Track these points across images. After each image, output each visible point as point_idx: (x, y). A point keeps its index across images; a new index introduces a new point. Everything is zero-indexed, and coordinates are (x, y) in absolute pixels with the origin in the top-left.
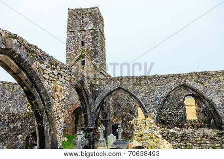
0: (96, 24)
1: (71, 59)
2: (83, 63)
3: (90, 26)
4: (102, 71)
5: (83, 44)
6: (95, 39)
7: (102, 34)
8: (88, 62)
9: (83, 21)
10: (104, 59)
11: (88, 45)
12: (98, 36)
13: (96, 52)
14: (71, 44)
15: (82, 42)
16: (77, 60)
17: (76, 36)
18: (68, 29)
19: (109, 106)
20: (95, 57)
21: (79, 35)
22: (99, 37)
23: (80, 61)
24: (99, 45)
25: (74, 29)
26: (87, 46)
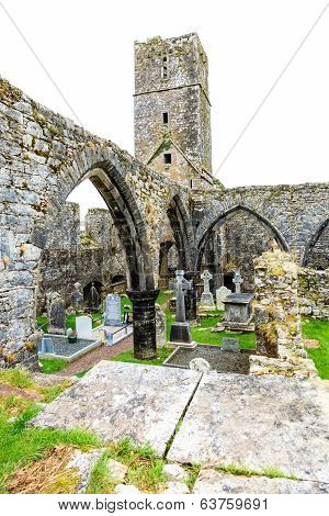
0: (192, 74)
1: (144, 152)
2: (168, 158)
3: (180, 80)
4: (204, 175)
5: (166, 121)
6: (191, 107)
7: (205, 94)
8: (177, 157)
9: (165, 68)
10: (209, 149)
11: (176, 122)
12: (196, 99)
13: (193, 136)
14: (144, 121)
15: (165, 115)
16: (157, 154)
17: (153, 104)
18: (137, 88)
20: (190, 145)
21: (159, 99)
22: (200, 102)
23: (162, 155)
24: (198, 119)
25: (147, 87)
26: (174, 122)
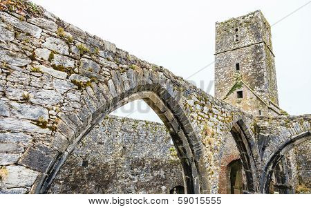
0: (258, 36)
1: (222, 91)
2: (240, 94)
3: (249, 40)
4: (272, 106)
5: (238, 68)
6: (258, 57)
7: (269, 48)
8: (248, 94)
9: (237, 36)
10: (275, 87)
11: (247, 69)
12: (262, 54)
13: (261, 78)
14: (222, 70)
15: (238, 65)
16: (231, 91)
17: (228, 59)
18: (217, 49)
19: (288, 163)
20: (258, 84)
21: (233, 55)
22: (264, 54)
23: (235, 92)
24: (264, 65)
25: (224, 48)
26: (243, 70)
